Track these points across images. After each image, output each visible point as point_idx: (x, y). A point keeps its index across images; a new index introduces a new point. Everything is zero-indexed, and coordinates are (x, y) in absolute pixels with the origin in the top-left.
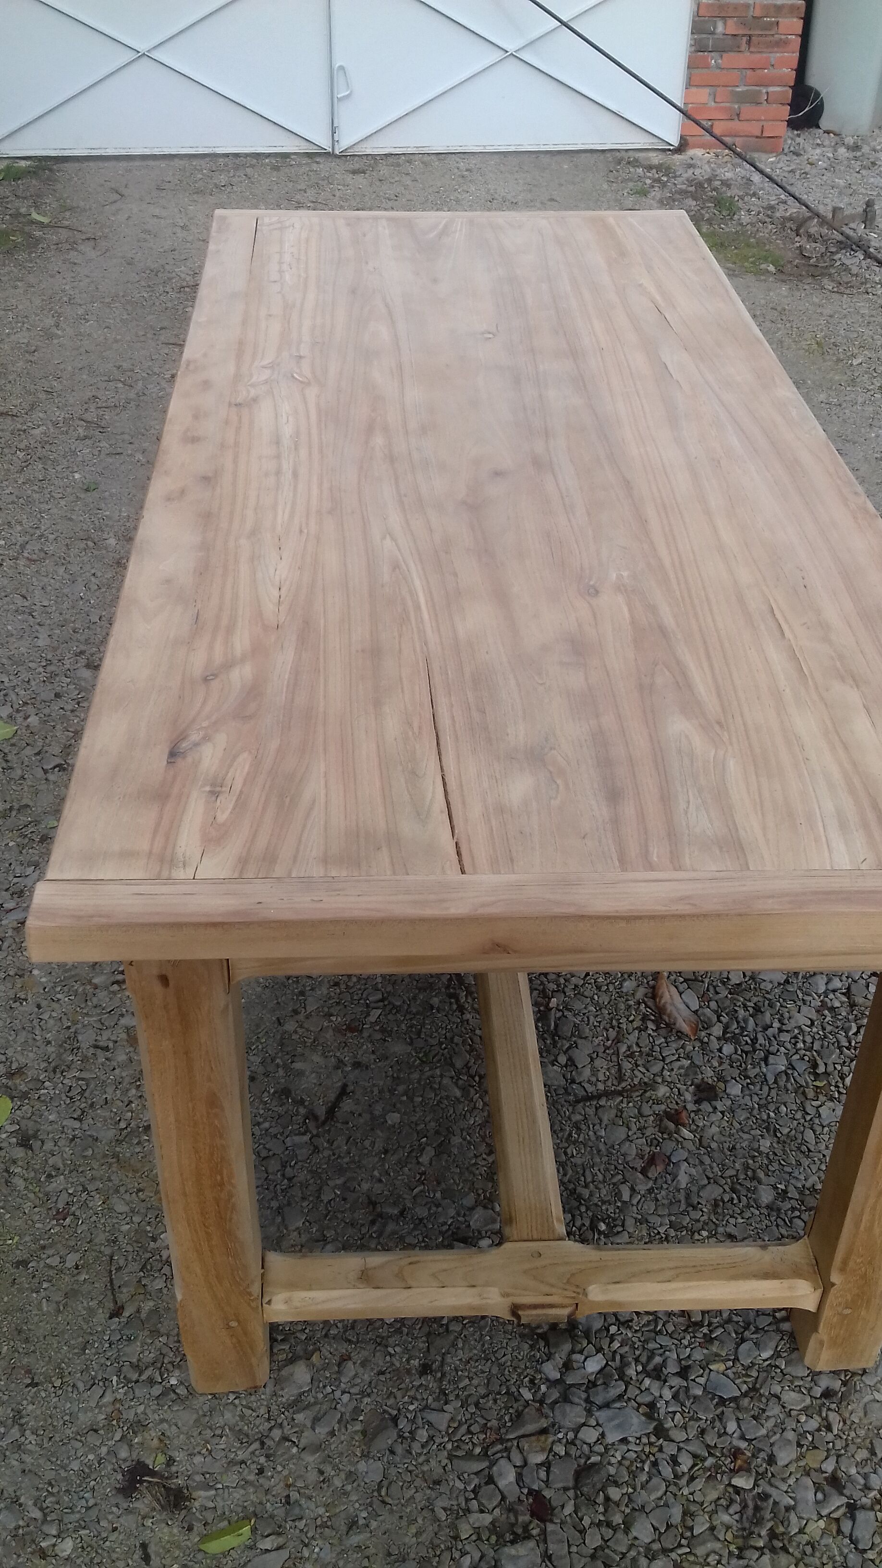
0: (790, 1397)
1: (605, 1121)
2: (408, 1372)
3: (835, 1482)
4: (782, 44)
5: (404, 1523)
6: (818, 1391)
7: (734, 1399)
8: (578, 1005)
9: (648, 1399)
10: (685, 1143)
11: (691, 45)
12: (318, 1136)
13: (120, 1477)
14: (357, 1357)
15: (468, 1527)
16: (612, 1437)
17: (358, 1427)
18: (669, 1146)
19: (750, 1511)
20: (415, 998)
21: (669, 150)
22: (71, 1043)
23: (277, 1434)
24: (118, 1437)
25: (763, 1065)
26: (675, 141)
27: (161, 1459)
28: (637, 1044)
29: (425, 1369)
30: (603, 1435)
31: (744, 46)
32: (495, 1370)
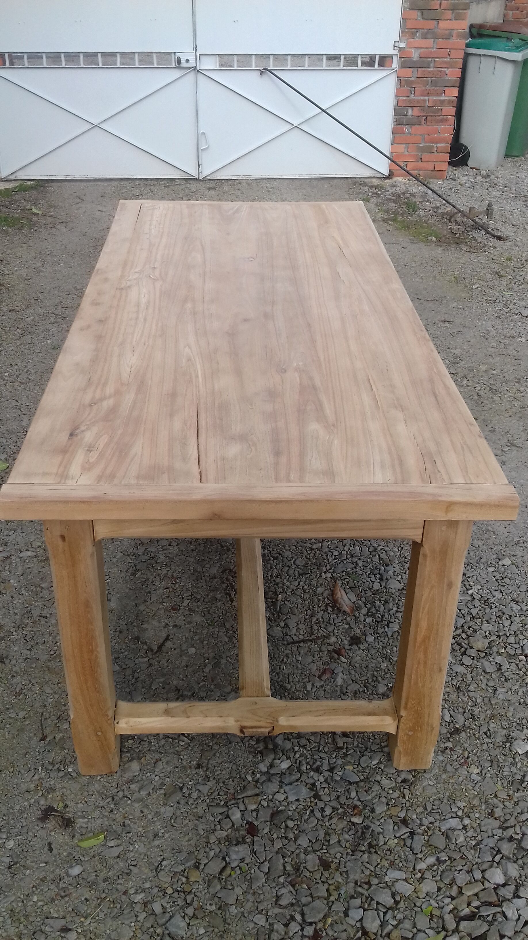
0: (385, 782)
1: (302, 652)
2: (190, 767)
3: (404, 822)
4: (444, 121)
5: (182, 835)
6: (400, 780)
7: (357, 783)
8: (293, 599)
9: (312, 781)
10: (342, 664)
11: (394, 122)
12: (152, 659)
13: (40, 813)
14: (165, 760)
15: (214, 837)
16: (292, 798)
17: (162, 791)
18: (333, 666)
19: (359, 834)
20: (208, 595)
21: (383, 177)
22: (28, 614)
23: (121, 794)
24: (40, 794)
25: (386, 627)
26: (386, 173)
27: (61, 804)
28: (322, 618)
29: (199, 766)
30: (287, 797)
31: (423, 122)
32: (234, 767)
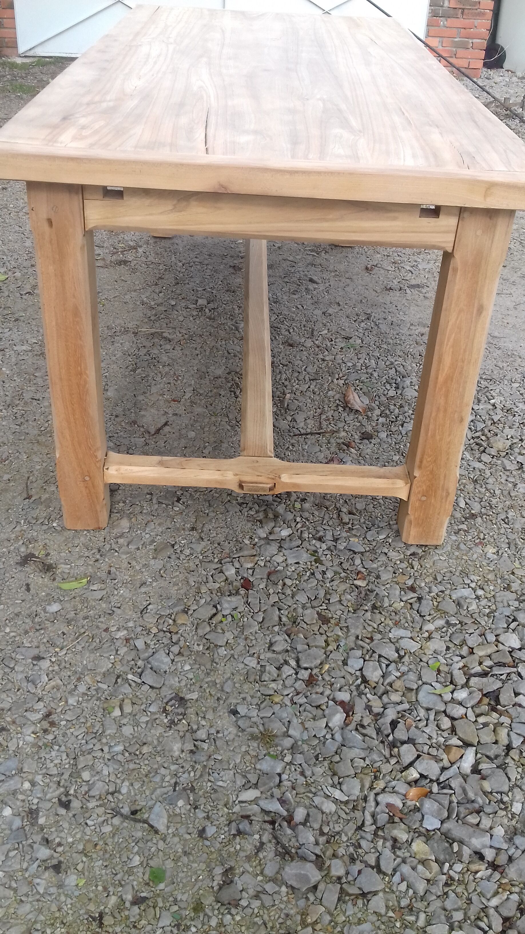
0: (392, 554)
1: (309, 443)
2: (184, 529)
3: (412, 589)
4: (481, 15)
5: (171, 585)
6: (409, 553)
7: (362, 553)
8: (301, 399)
9: (314, 548)
10: (351, 455)
11: (429, 13)
12: (149, 439)
13: (19, 558)
14: (157, 522)
15: (205, 588)
16: (290, 561)
17: (152, 547)
18: (342, 455)
19: (362, 595)
20: (211, 391)
22: (21, 397)
23: (107, 547)
24: (21, 542)
25: (400, 427)
27: (43, 552)
28: (332, 416)
29: (193, 529)
30: (286, 560)
31: (460, 15)
32: (231, 532)
